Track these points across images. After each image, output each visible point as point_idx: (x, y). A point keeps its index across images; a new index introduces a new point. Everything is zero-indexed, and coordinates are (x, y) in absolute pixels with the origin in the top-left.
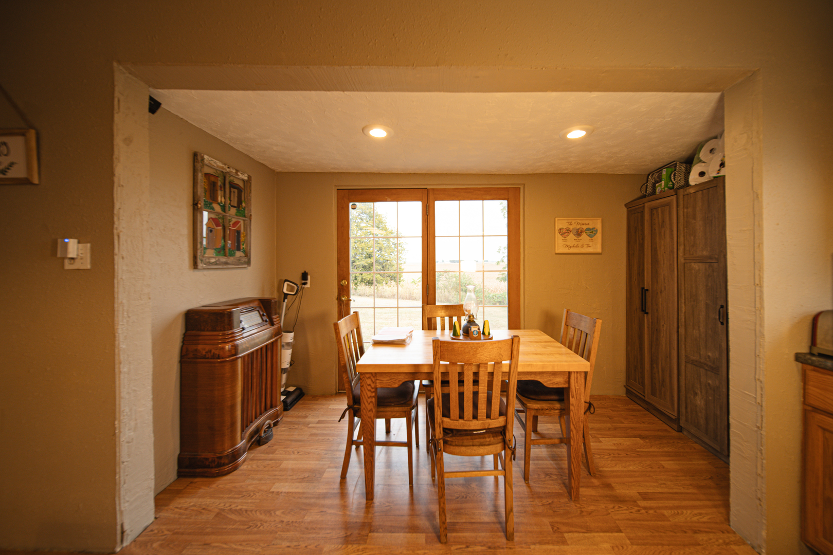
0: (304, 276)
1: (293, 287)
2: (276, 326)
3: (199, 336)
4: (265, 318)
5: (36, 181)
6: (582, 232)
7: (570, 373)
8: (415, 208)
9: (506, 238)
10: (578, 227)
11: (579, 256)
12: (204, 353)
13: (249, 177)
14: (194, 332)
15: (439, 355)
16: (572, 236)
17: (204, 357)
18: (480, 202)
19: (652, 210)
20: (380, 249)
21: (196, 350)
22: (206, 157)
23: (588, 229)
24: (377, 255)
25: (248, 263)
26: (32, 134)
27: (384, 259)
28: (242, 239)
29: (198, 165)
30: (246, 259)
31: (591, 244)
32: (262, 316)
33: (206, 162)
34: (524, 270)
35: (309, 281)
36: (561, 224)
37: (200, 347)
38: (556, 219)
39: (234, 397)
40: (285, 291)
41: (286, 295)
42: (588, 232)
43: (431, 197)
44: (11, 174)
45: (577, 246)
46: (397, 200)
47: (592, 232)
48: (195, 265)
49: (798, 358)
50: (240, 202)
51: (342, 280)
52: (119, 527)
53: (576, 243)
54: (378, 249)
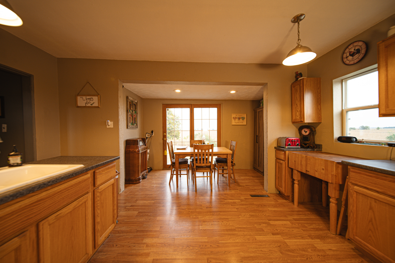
0: (152, 132)
1: (150, 135)
2: (146, 146)
3: (130, 146)
4: (144, 144)
5: (100, 107)
6: (240, 118)
7: (227, 154)
8: (188, 110)
9: (217, 120)
10: (239, 117)
11: (239, 126)
12: (132, 151)
13: (137, 101)
14: (128, 146)
15: (195, 148)
16: (237, 120)
17: (132, 152)
18: (208, 109)
19: (259, 112)
20: (170, 123)
21: (129, 150)
22: (129, 97)
23: (242, 117)
24: (168, 126)
25: (137, 127)
26: (99, 96)
27: (171, 128)
28: (136, 120)
29: (128, 100)
30: (136, 126)
31: (243, 122)
32: (143, 143)
33: (129, 99)
34: (222, 130)
35: (153, 134)
36: (234, 116)
37: (131, 149)
38: (232, 114)
39: (139, 163)
40: (147, 136)
41: (147, 138)
42: (242, 118)
43: (193, 106)
44: (93, 105)
45: (239, 123)
46: (182, 107)
47: (243, 118)
48: (127, 128)
49: (275, 148)
50: (135, 109)
51: (164, 133)
52: (120, 189)
53: (238, 122)
54: (169, 124)
